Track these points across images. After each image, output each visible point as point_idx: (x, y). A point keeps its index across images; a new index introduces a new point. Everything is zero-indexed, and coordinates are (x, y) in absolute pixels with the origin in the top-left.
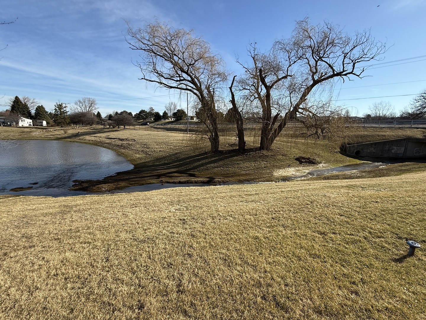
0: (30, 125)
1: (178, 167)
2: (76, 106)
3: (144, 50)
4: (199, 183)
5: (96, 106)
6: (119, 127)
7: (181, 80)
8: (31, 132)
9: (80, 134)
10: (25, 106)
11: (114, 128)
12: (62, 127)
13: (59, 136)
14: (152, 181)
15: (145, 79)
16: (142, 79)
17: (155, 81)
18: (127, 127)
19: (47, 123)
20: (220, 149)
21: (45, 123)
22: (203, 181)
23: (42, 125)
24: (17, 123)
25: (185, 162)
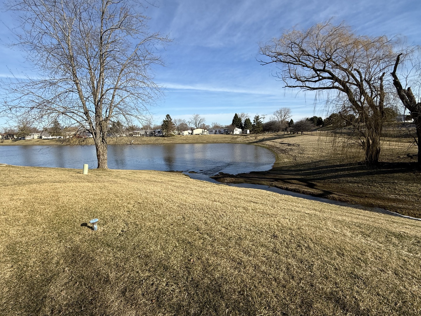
0: (240, 133)
1: (306, 175)
2: (274, 116)
3: (276, 61)
4: (307, 194)
5: (290, 115)
6: (297, 133)
7: (320, 80)
8: (237, 138)
9: (265, 140)
10: (240, 120)
11: (293, 134)
12: (257, 134)
13: (251, 141)
14: (263, 183)
15: (287, 86)
16: (286, 86)
17: (298, 86)
18: (305, 133)
19: (250, 131)
20: (379, 160)
21: (248, 131)
22: (313, 193)
23: (246, 133)
24: (233, 132)
25: (320, 171)
